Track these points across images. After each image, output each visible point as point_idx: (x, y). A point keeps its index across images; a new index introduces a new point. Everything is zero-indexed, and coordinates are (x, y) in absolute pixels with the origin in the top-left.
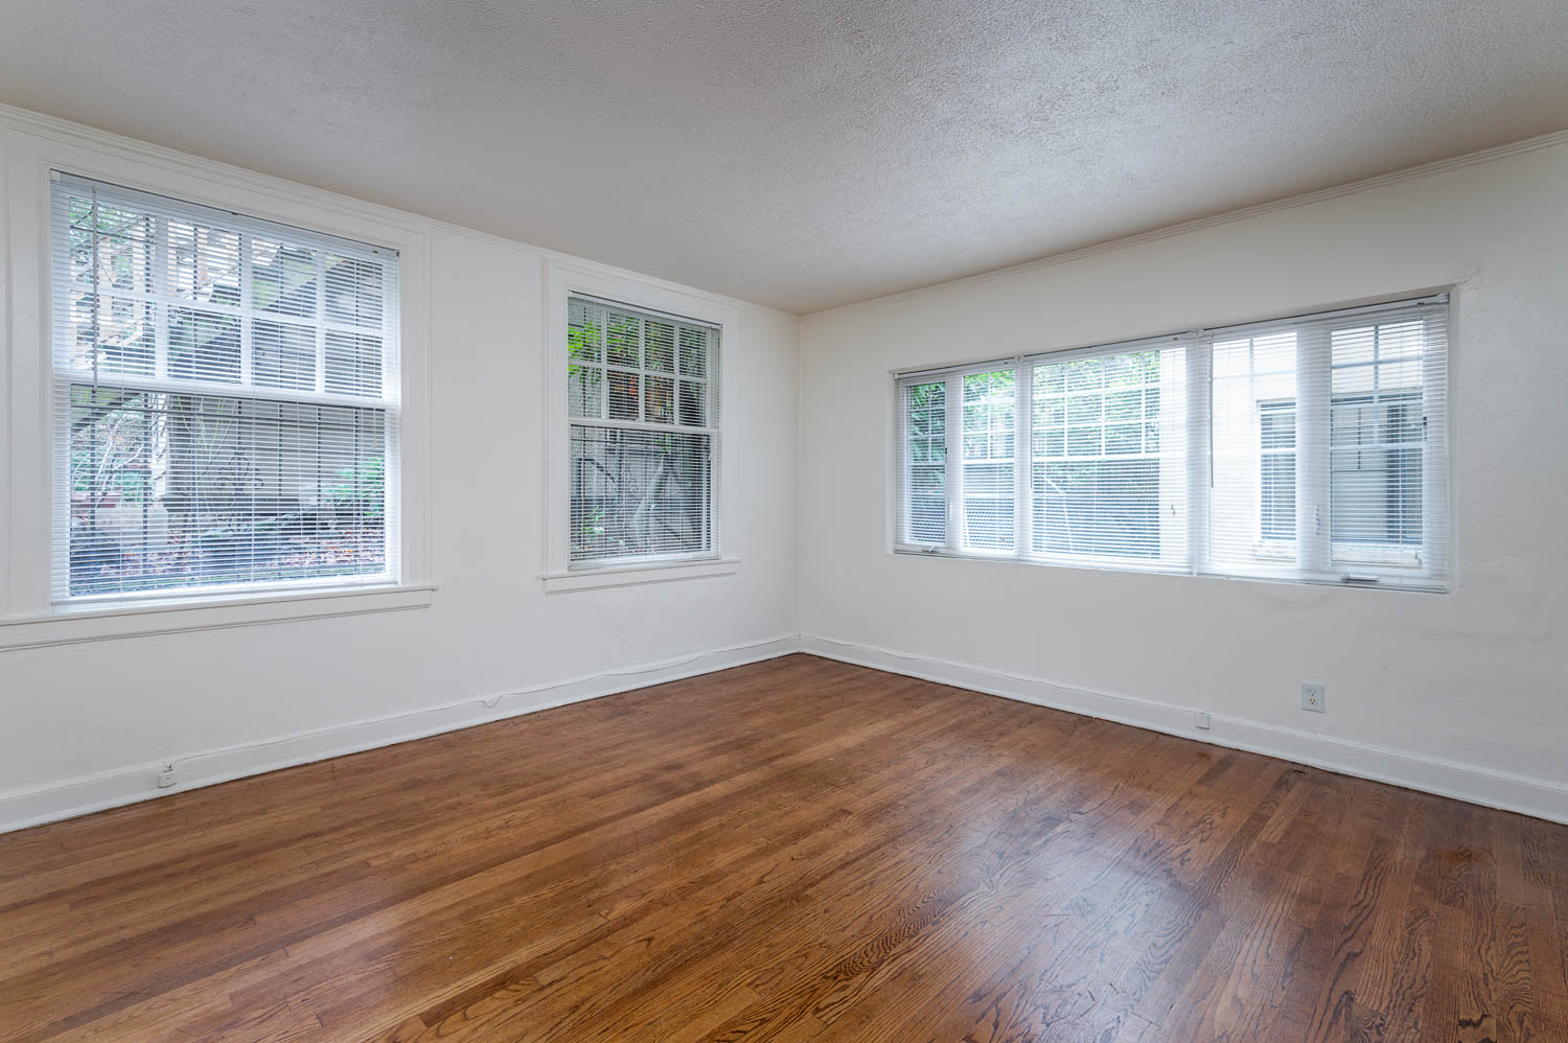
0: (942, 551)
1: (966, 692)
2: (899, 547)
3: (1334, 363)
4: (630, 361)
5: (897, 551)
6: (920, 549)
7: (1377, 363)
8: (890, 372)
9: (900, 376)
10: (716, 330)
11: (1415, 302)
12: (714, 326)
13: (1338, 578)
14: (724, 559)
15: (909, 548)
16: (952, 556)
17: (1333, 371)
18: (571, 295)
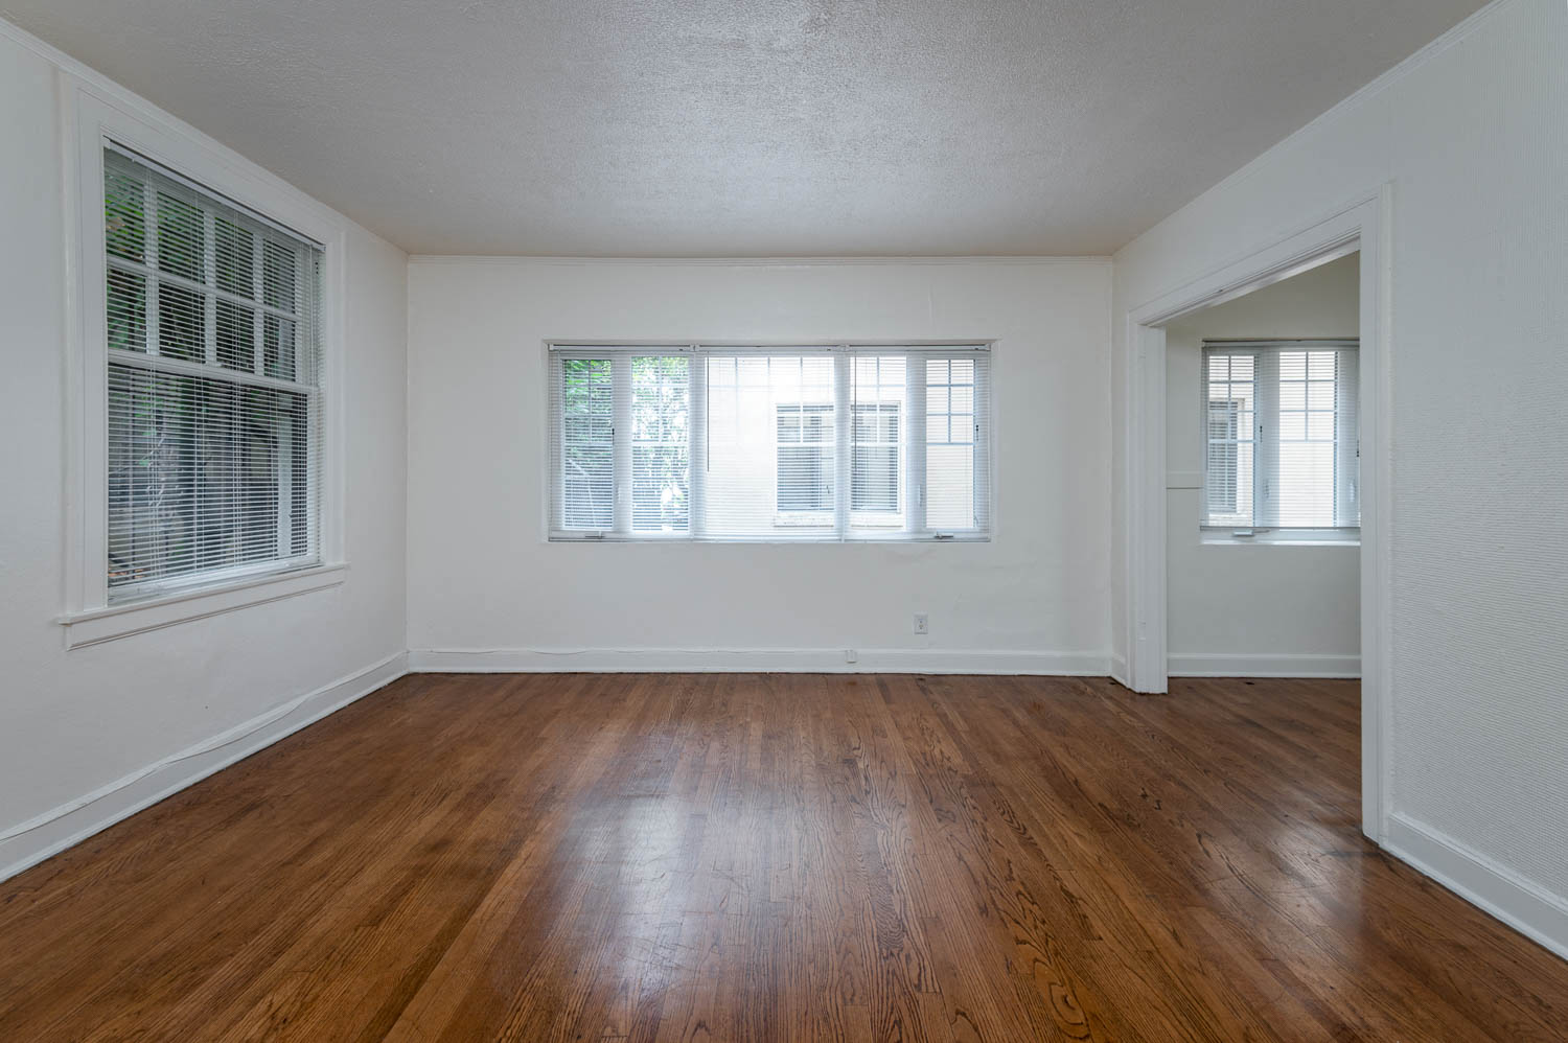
0: (608, 536)
1: (646, 676)
2: (555, 534)
3: (928, 383)
4: (194, 273)
5: (551, 539)
6: (583, 535)
7: (950, 386)
8: (544, 341)
9: (557, 348)
10: (316, 250)
11: (974, 348)
12: (315, 245)
13: (931, 536)
14: (329, 564)
15: (569, 535)
16: (620, 540)
17: (928, 389)
18: (109, 145)
